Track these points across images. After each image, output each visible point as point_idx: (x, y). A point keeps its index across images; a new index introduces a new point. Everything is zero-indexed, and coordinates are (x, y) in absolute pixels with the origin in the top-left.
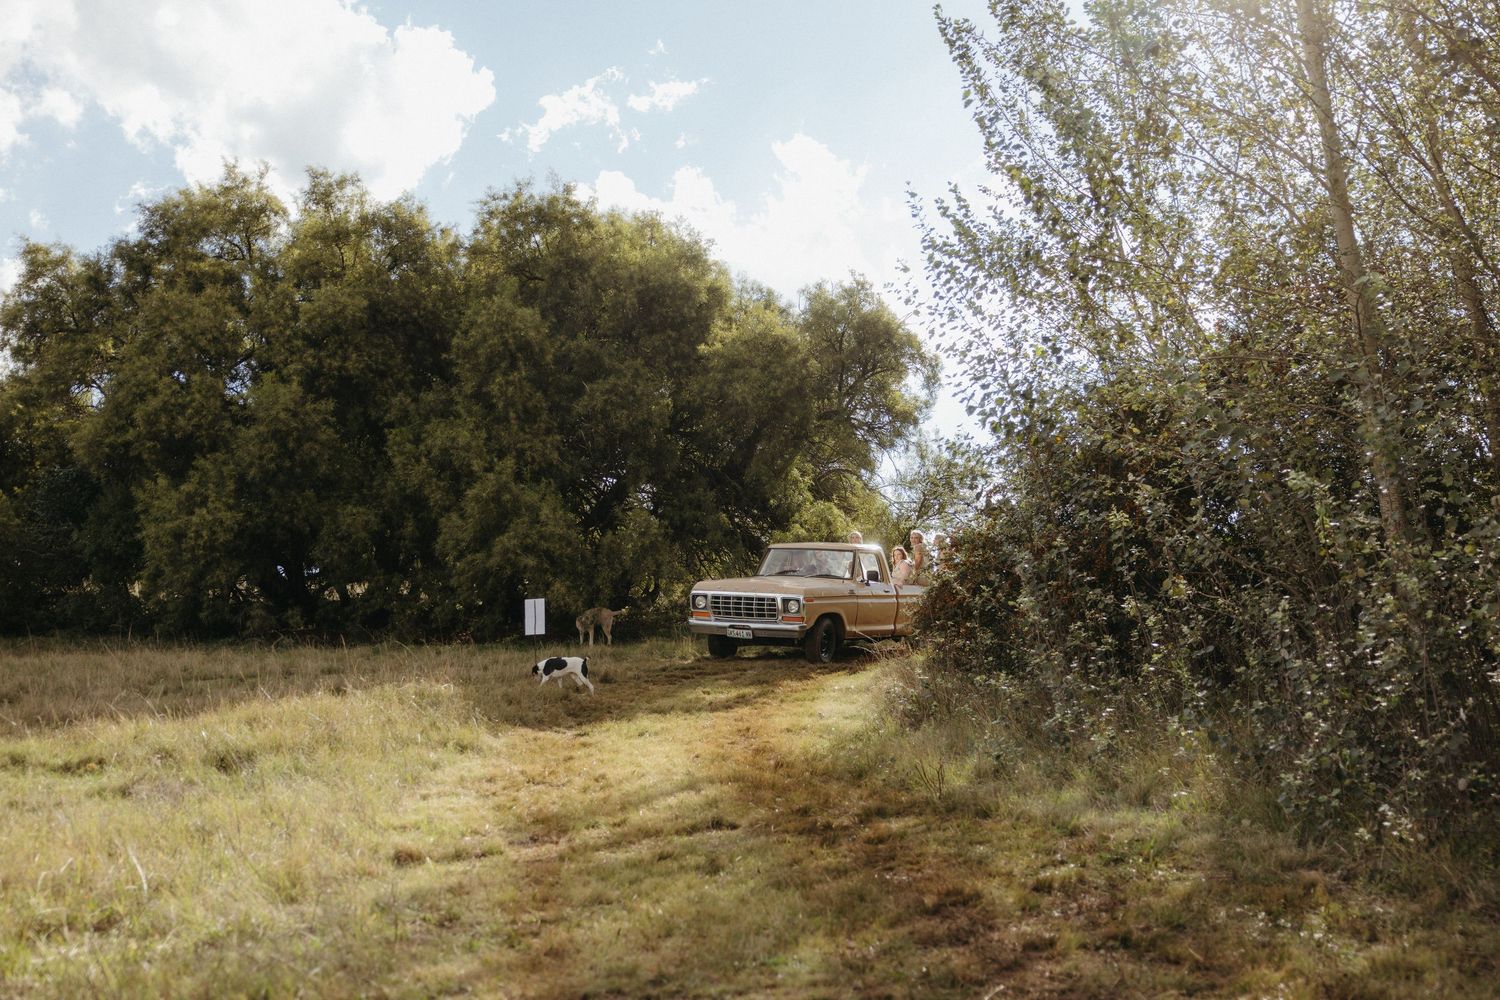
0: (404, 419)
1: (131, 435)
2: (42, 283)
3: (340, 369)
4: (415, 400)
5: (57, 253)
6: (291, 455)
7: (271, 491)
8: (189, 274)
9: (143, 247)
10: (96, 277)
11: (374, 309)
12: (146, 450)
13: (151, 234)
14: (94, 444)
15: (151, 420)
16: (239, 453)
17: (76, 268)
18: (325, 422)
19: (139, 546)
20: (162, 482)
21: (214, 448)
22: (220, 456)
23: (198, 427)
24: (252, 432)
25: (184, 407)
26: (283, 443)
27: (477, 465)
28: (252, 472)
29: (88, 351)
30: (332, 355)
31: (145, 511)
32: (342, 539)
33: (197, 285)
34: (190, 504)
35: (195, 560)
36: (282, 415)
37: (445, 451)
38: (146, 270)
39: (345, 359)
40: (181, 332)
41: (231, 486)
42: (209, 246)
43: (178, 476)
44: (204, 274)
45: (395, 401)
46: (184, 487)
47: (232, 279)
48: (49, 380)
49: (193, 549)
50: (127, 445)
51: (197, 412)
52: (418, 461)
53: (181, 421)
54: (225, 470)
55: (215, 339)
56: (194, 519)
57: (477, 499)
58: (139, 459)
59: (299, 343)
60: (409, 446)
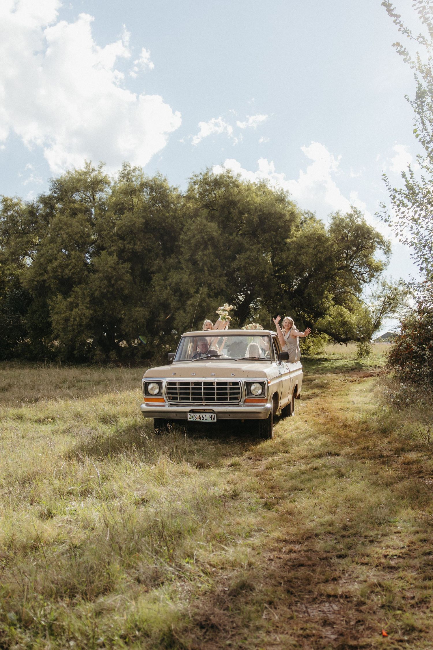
0: (159, 270)
1: (46, 277)
2: (10, 213)
3: (133, 249)
4: (164, 262)
5: (15, 201)
6: (113, 286)
7: (105, 301)
8: (71, 209)
9: (50, 198)
10: (32, 211)
11: (146, 224)
12: (53, 284)
13: (55, 192)
14: (31, 281)
15: (54, 271)
16: (91, 285)
17: (23, 206)
18: (127, 272)
19: (50, 324)
20: (60, 297)
21: (80, 283)
22: (83, 286)
23: (74, 273)
24: (97, 276)
25: (68, 265)
26: (110, 282)
27: (192, 291)
28: (97, 293)
29: (28, 242)
30: (129, 243)
31: (53, 309)
32: (133, 321)
33: (74, 213)
34: (72, 306)
35: (73, 330)
36: (109, 269)
37: (177, 284)
38: (52, 207)
39: (135, 244)
40: (67, 234)
41: (88, 299)
42: (77, 197)
43: (66, 294)
44: (76, 209)
45: (156, 262)
46: (69, 300)
47: (87, 210)
48: (12, 254)
49: (72, 326)
50: (44, 281)
51: (73, 267)
52: (166, 288)
53: (67, 271)
54: (86, 292)
55: (81, 236)
56: (73, 313)
57: (192, 305)
58: (49, 287)
59: (116, 238)
60: (162, 282)
